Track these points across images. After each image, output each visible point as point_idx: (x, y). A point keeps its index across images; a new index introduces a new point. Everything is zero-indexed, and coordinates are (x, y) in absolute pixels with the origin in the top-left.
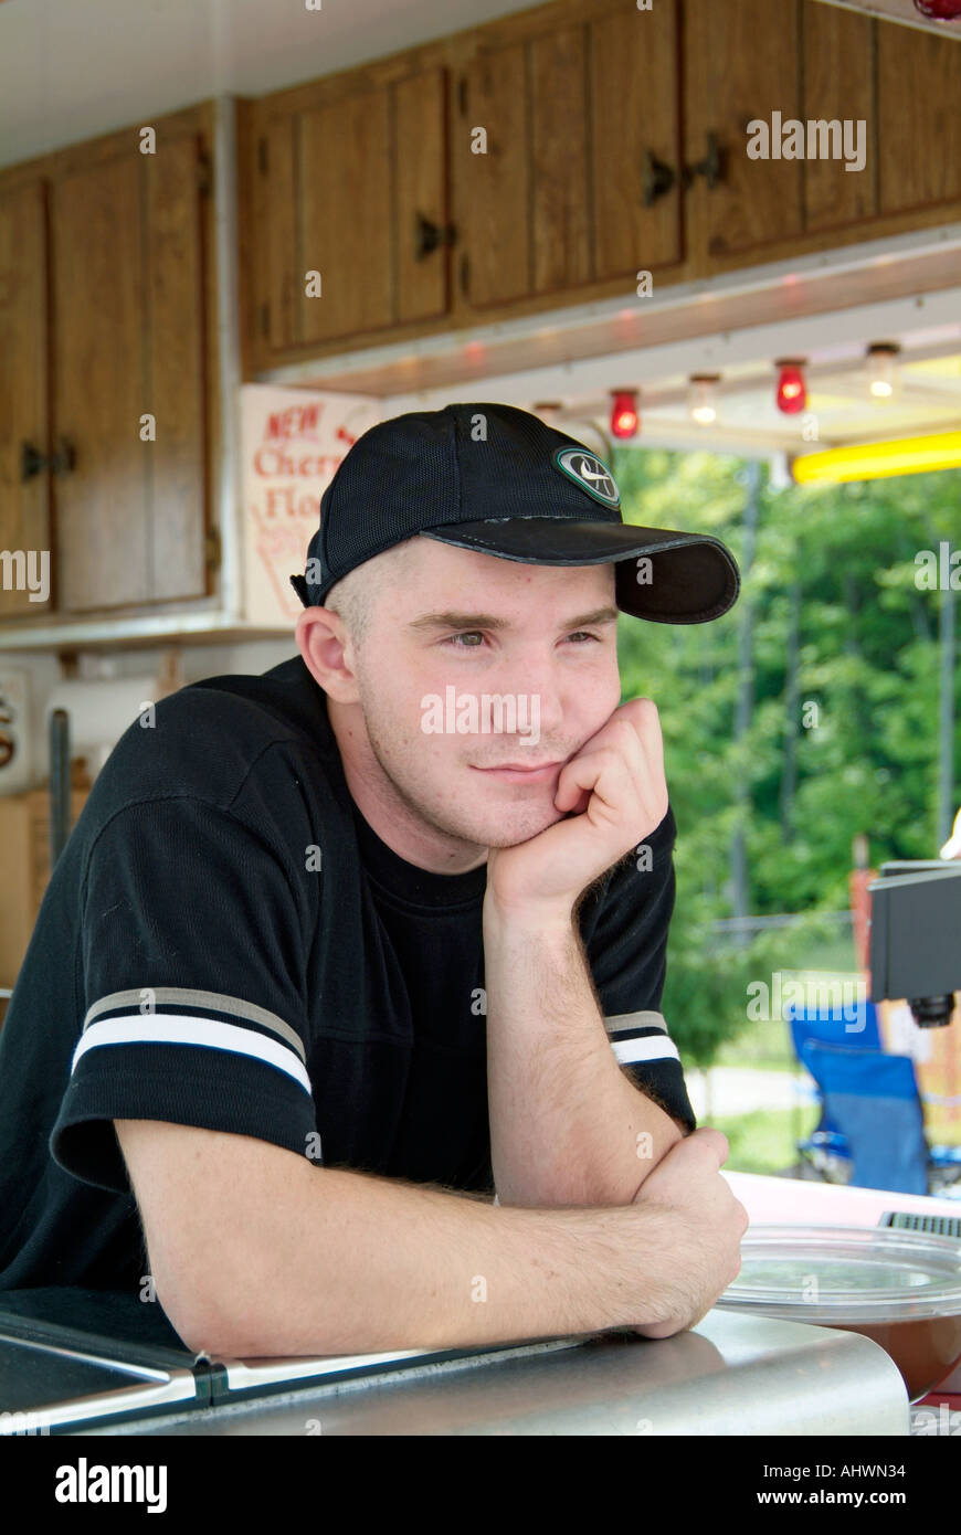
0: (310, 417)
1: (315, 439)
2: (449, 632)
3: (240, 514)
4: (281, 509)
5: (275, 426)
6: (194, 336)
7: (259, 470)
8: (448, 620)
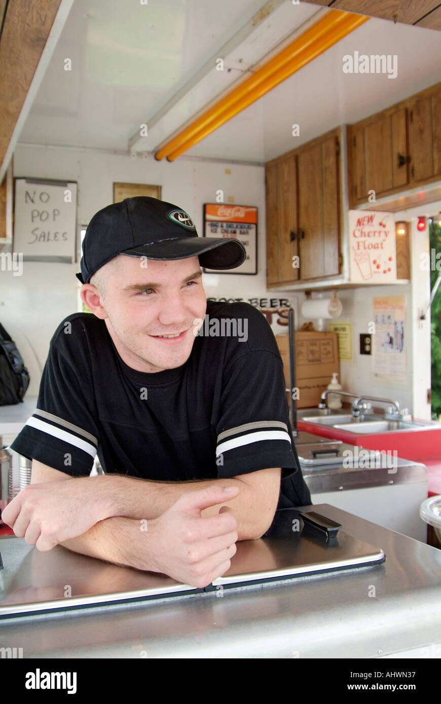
0: (371, 219)
1: (372, 226)
2: (138, 291)
3: (348, 249)
4: (361, 247)
5: (359, 222)
6: (335, 197)
7: (355, 236)
8: (137, 287)
